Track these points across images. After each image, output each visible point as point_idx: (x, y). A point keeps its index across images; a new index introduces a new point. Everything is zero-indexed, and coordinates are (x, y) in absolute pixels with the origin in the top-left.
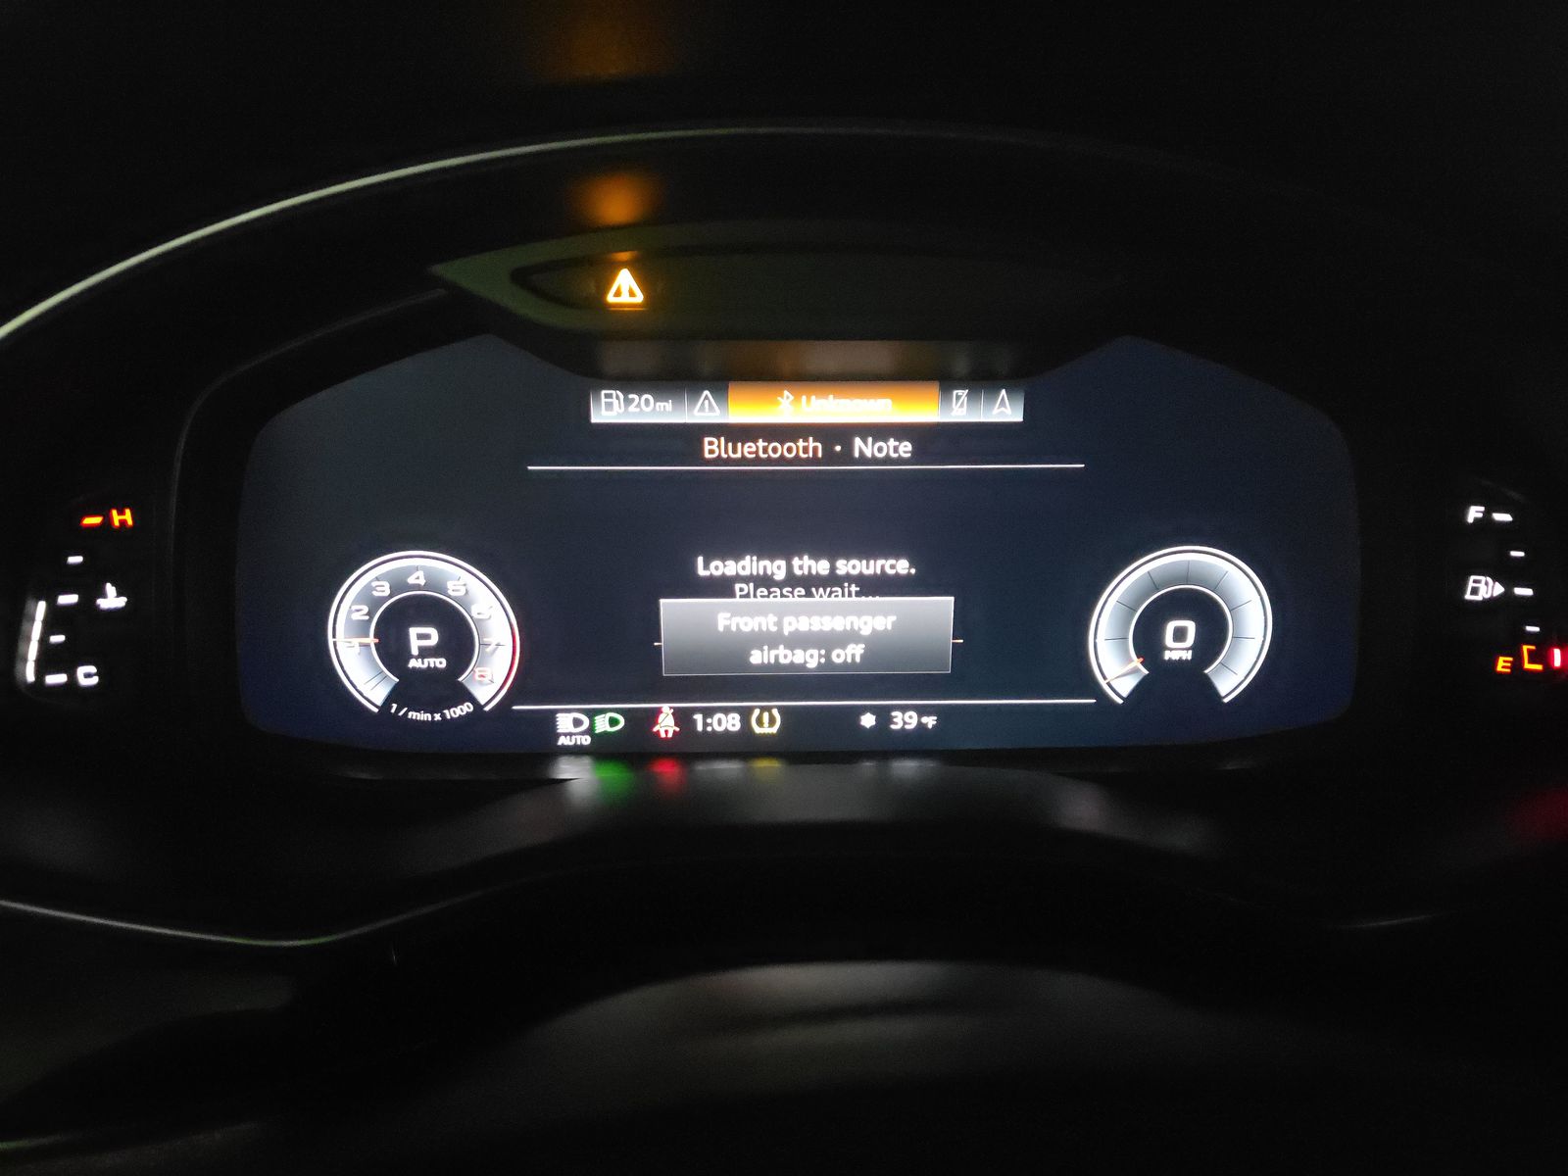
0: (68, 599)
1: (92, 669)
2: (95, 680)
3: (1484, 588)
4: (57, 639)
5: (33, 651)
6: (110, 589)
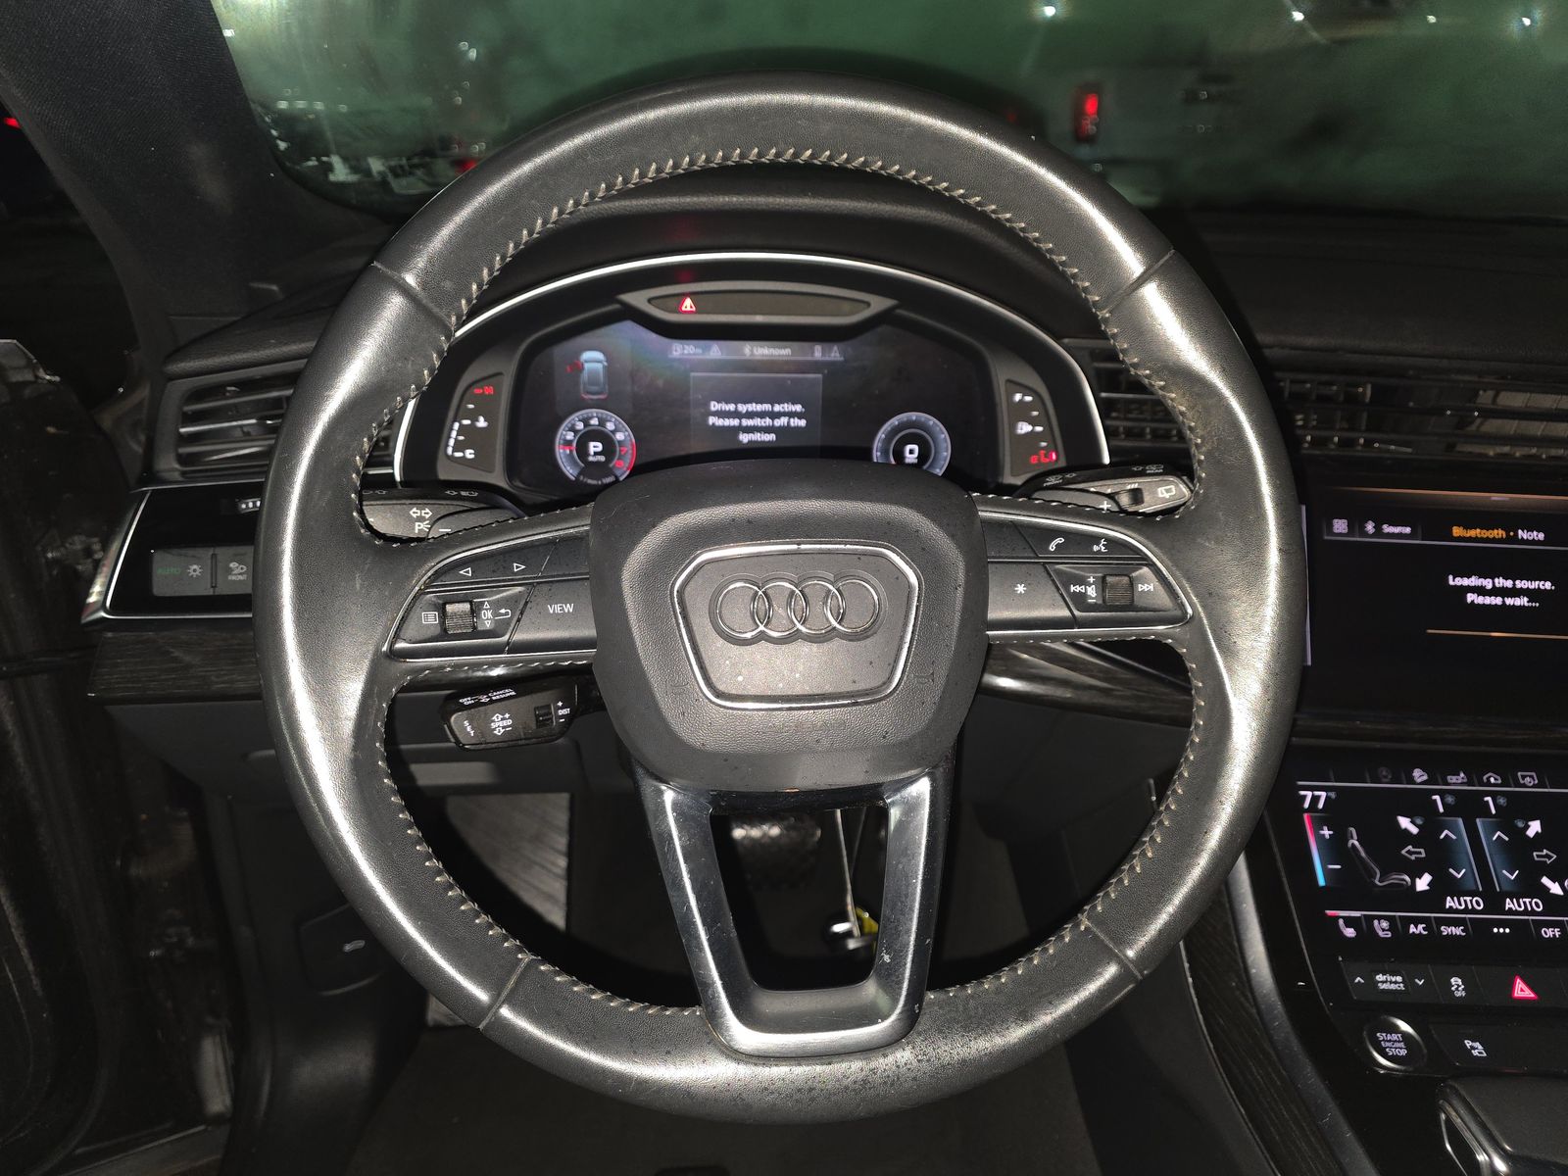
0: (466, 422)
1: (472, 451)
2: (472, 456)
3: (1024, 428)
4: (461, 438)
5: (452, 442)
6: (482, 419)
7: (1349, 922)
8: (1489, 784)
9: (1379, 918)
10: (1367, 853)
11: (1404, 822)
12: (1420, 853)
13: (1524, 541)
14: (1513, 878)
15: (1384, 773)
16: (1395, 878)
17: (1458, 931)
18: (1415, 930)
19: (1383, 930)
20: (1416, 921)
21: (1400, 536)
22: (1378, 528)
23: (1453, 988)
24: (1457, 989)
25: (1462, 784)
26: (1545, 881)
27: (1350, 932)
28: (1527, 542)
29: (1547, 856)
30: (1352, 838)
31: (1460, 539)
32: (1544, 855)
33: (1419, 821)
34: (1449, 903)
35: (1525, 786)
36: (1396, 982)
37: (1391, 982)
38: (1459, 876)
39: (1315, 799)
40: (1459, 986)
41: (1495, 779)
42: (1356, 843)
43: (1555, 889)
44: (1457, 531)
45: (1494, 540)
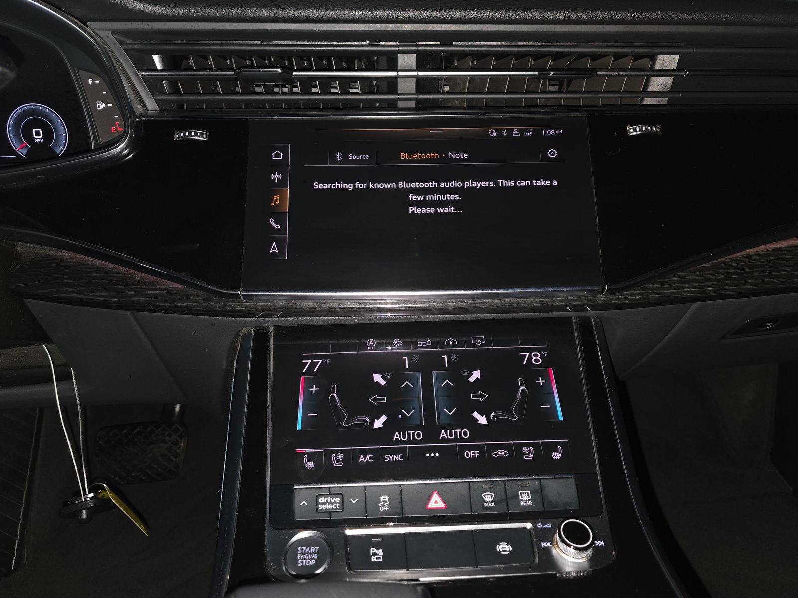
7: (311, 457)
8: (448, 346)
9: (336, 452)
10: (341, 402)
11: (377, 378)
12: (383, 399)
13: (453, 160)
14: (450, 414)
15: (371, 343)
16: (358, 420)
17: (397, 458)
18: (363, 460)
19: (338, 461)
20: (364, 453)
21: (361, 161)
22: (345, 157)
23: (380, 505)
24: (383, 505)
25: (428, 347)
26: (476, 415)
27: (310, 465)
28: (455, 160)
29: (482, 396)
30: (333, 392)
31: (405, 161)
32: (482, 395)
33: (388, 376)
34: (396, 436)
35: (475, 346)
36: (335, 503)
37: (331, 503)
38: (409, 415)
39: (313, 365)
40: (385, 502)
41: (453, 342)
42: (335, 395)
43: (482, 420)
44: (403, 156)
45: (431, 161)
